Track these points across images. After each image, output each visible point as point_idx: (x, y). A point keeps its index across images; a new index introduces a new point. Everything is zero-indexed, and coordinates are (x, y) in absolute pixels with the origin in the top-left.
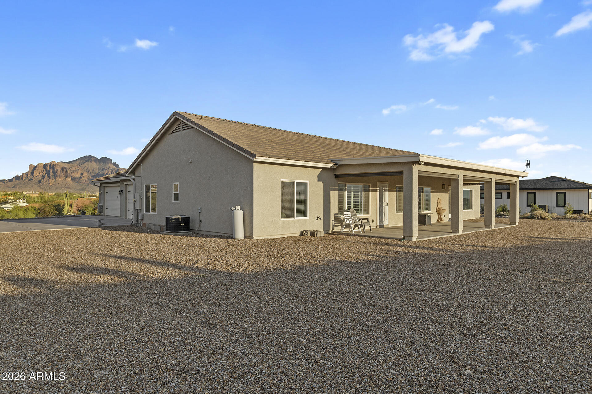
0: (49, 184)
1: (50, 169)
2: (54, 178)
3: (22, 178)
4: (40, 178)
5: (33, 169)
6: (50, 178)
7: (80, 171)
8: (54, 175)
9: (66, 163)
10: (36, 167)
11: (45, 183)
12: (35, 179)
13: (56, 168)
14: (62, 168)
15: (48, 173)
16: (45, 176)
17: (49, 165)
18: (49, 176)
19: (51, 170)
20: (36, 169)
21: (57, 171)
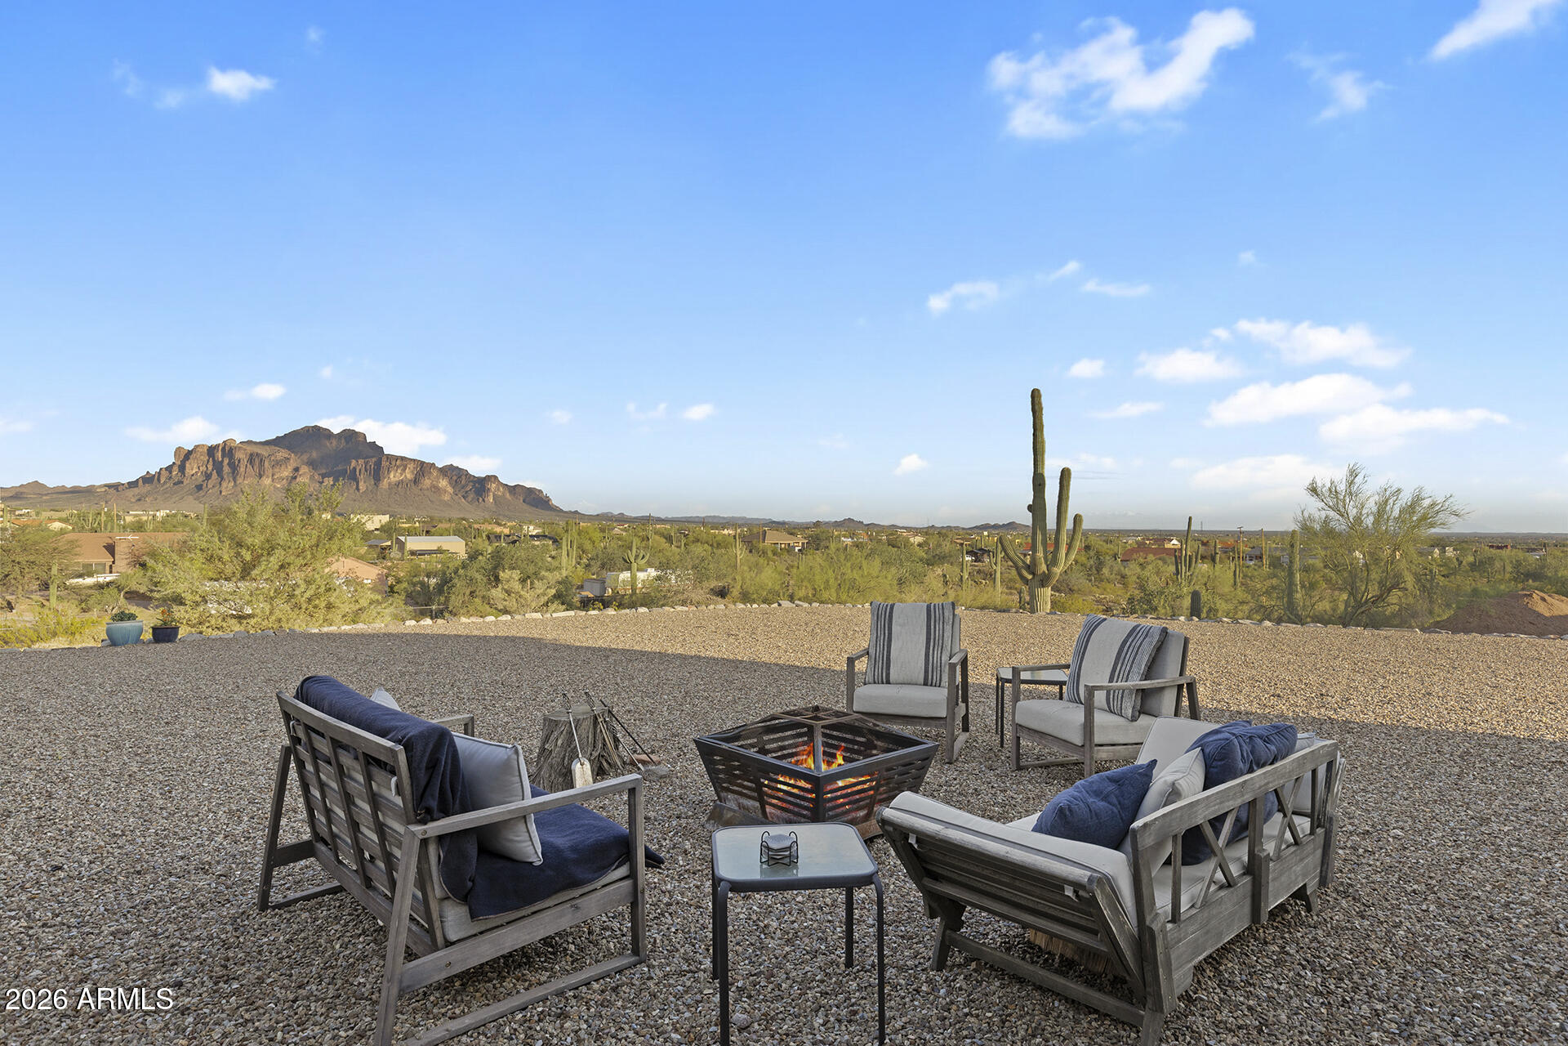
0: (221, 492)
1: (223, 459)
2: (231, 479)
3: (159, 480)
4: (200, 478)
5: (185, 456)
6: (222, 479)
7: (292, 461)
8: (233, 473)
9: (261, 443)
10: (190, 453)
11: (210, 491)
12: (188, 482)
13: (239, 455)
14: (251, 455)
15: (218, 467)
16: (211, 474)
17: (220, 448)
18: (220, 473)
19: (226, 461)
20: (191, 457)
21: (239, 461)
